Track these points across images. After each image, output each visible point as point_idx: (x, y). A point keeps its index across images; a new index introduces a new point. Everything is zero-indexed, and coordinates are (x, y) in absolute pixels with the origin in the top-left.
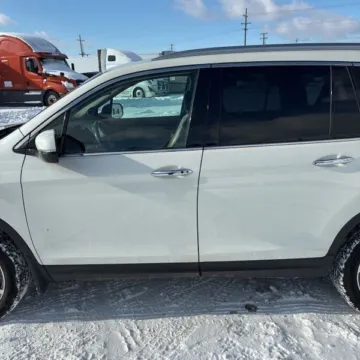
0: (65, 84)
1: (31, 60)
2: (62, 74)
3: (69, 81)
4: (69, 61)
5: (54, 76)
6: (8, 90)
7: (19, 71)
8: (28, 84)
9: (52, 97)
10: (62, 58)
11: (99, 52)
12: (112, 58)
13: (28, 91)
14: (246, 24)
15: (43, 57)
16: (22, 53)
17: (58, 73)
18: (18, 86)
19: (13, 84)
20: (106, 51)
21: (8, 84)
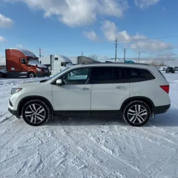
0: (38, 69)
1: (23, 59)
2: (37, 65)
3: (39, 68)
4: (39, 60)
5: (33, 66)
6: (13, 71)
7: (18, 64)
8: (22, 69)
9: (32, 74)
10: (37, 59)
11: (51, 56)
12: (56, 59)
13: (21, 72)
14: (116, 44)
15: (29, 58)
16: (20, 56)
17: (35, 65)
18: (17, 70)
19: (15, 69)
20: (54, 55)
21: (13, 69)
